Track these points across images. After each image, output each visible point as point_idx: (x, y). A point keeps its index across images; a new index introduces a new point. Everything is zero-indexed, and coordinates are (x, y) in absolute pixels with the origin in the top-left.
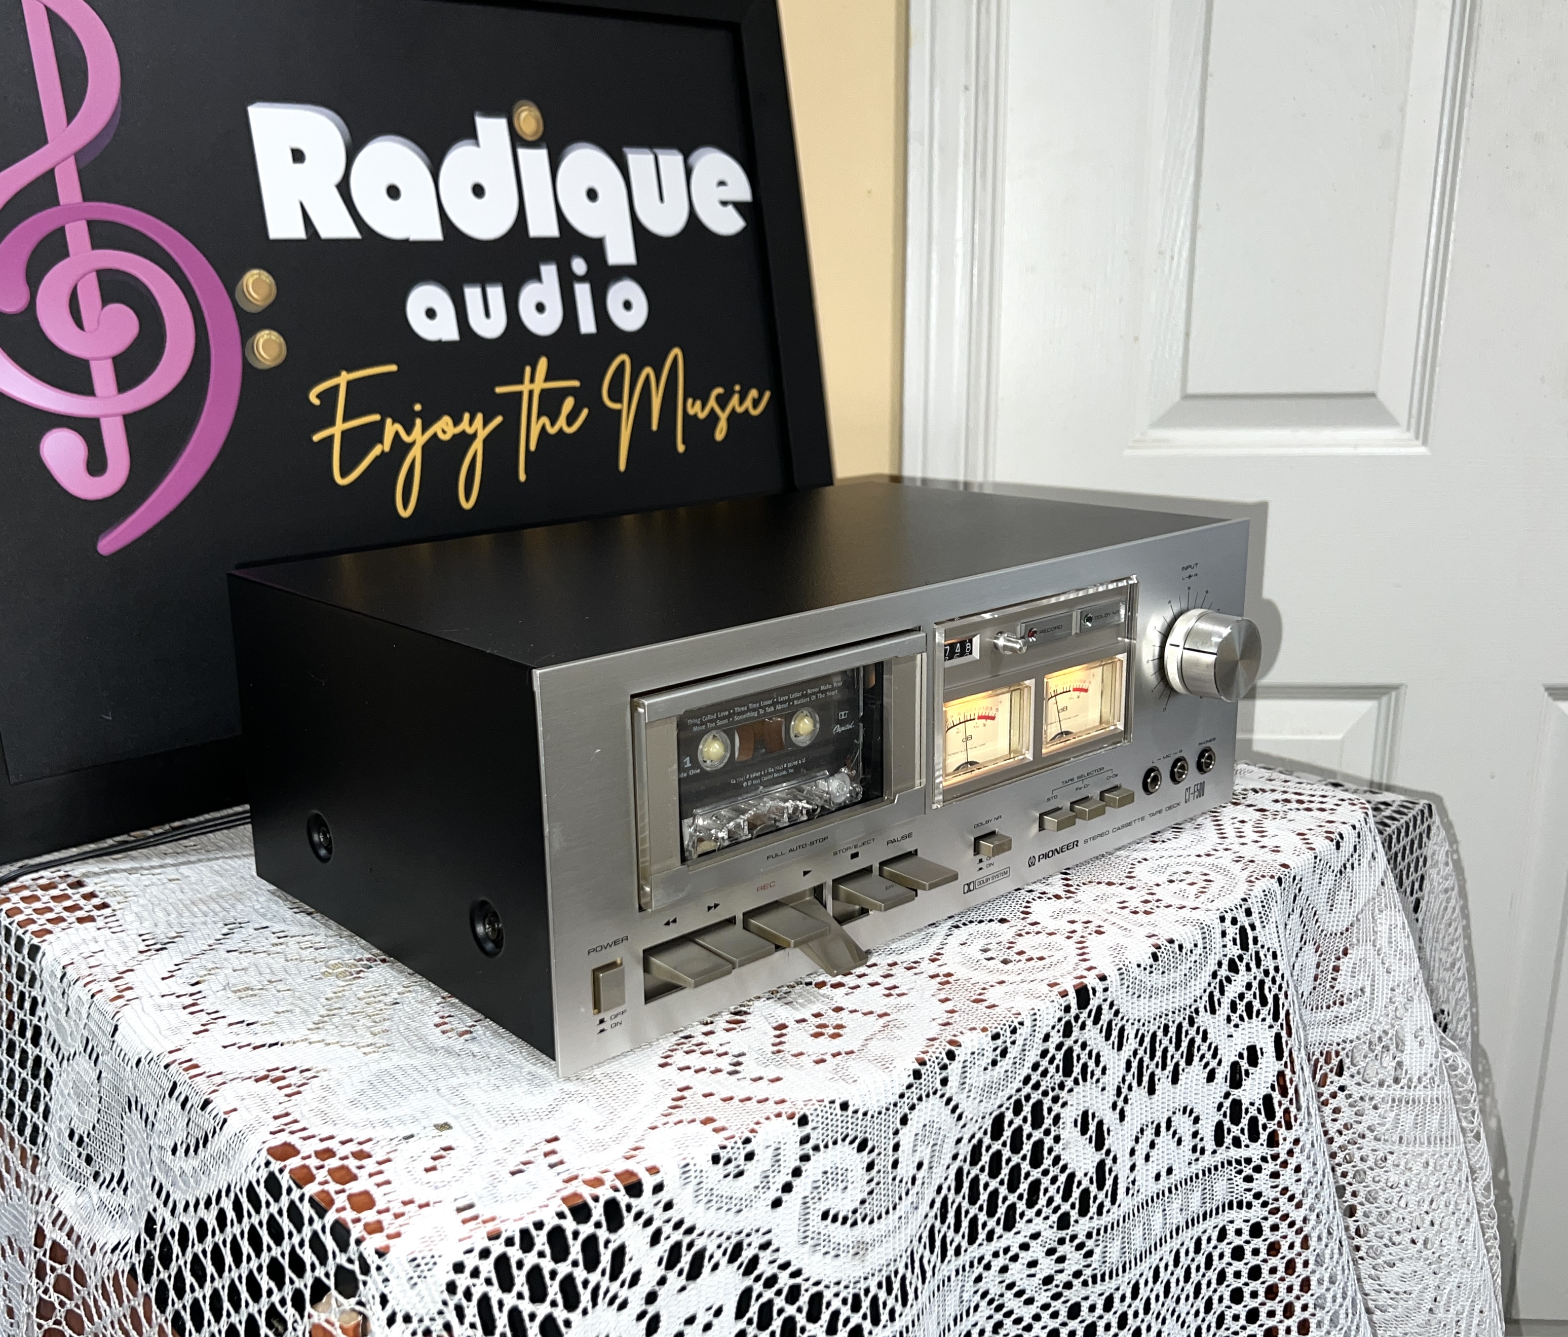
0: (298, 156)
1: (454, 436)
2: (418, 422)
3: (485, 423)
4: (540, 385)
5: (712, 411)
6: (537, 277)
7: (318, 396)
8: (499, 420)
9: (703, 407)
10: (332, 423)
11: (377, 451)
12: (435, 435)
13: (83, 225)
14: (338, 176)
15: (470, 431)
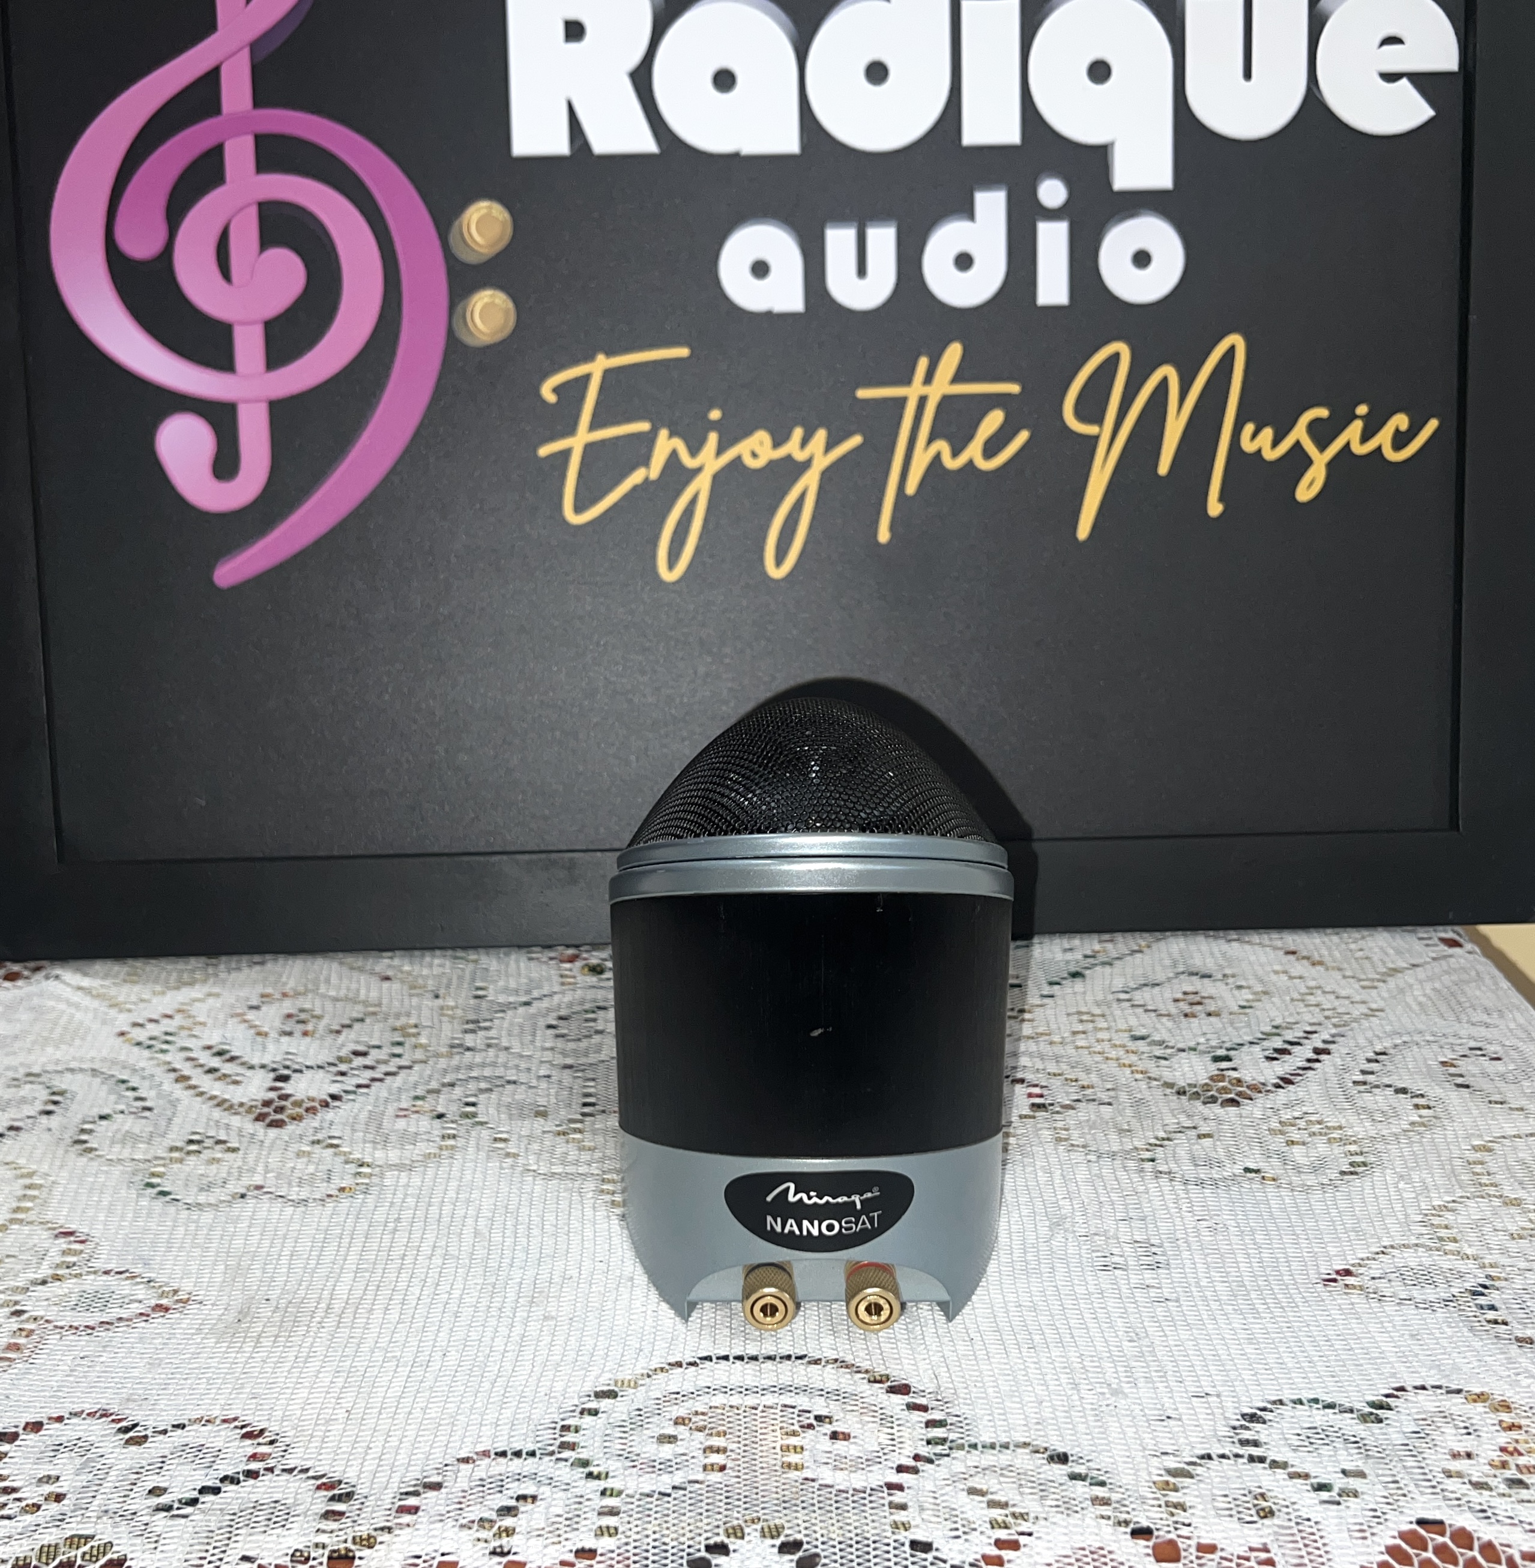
0: (574, 31)
1: (771, 464)
2: (713, 438)
3: (829, 447)
4: (942, 386)
5: (1298, 445)
6: (968, 211)
7: (556, 390)
8: (856, 440)
9: (1275, 443)
10: (570, 430)
11: (637, 477)
12: (738, 460)
13: (249, 141)
14: (636, 57)
15: (800, 456)
